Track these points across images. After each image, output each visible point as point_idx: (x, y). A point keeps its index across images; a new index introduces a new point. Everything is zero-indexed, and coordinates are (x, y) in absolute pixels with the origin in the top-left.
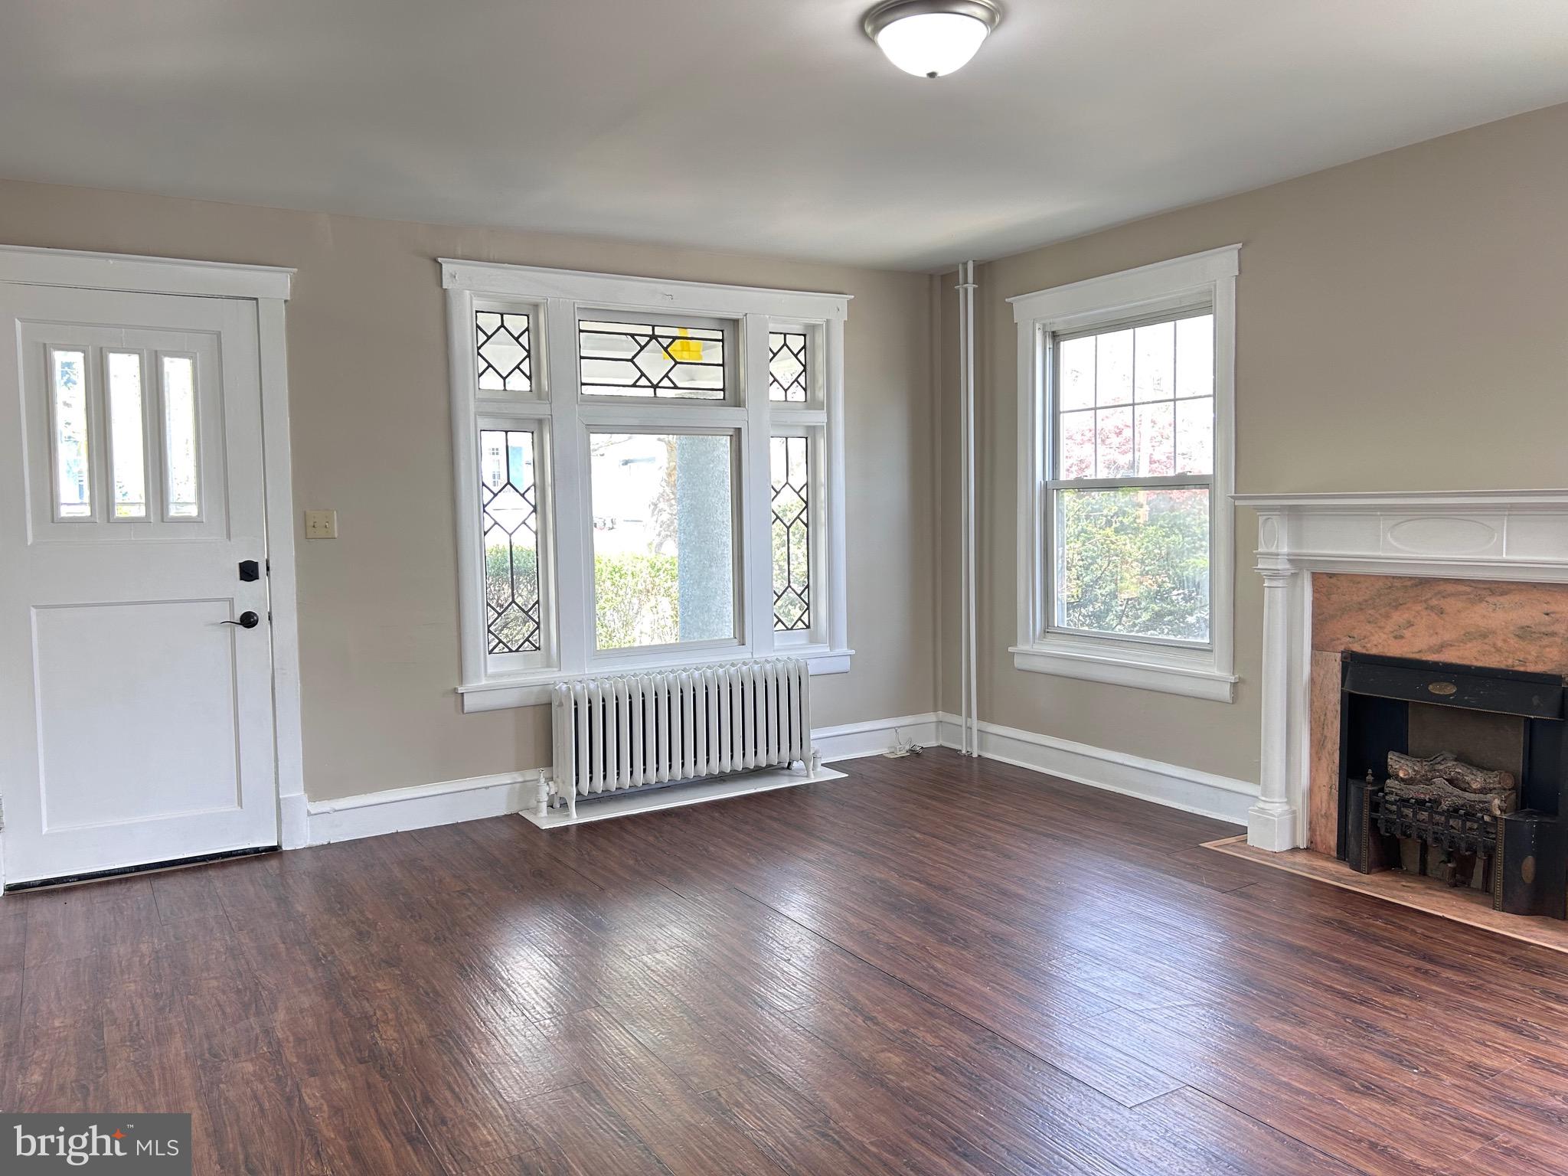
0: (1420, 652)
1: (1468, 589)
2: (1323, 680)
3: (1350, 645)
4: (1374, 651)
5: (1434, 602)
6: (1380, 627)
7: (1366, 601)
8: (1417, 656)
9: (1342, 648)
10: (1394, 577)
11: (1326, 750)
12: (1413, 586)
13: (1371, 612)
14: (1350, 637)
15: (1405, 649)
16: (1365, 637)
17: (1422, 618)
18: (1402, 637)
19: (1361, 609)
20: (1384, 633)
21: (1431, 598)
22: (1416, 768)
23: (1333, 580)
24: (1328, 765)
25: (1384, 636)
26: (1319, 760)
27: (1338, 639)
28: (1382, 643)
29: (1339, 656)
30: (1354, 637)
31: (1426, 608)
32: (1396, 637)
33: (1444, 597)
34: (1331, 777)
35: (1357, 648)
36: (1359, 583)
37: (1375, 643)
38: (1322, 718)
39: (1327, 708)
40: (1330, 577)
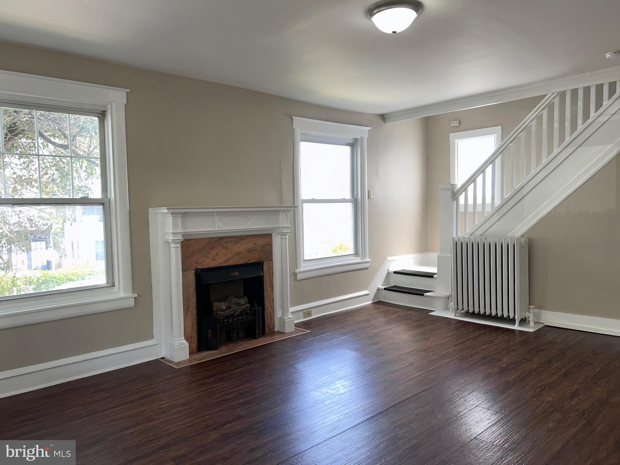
0: (221, 263)
1: (234, 239)
2: (187, 283)
3: (197, 266)
4: (206, 267)
5: (224, 245)
6: (208, 257)
7: (202, 248)
8: (220, 265)
9: (194, 268)
10: (211, 238)
11: (190, 311)
12: (217, 240)
13: (204, 252)
14: (197, 263)
15: (216, 264)
16: (202, 262)
17: (221, 251)
18: (215, 259)
19: (200, 252)
20: (209, 259)
21: (223, 244)
22: (226, 304)
23: (189, 242)
24: (191, 316)
25: (209, 260)
26: (187, 316)
27: (193, 265)
28: (209, 263)
29: (193, 272)
30: (198, 263)
31: (222, 248)
32: (213, 260)
33: (227, 243)
34: (192, 321)
35: (200, 267)
36: (199, 242)
37: (206, 263)
38: (188, 298)
39: (189, 294)
40: (188, 241)
